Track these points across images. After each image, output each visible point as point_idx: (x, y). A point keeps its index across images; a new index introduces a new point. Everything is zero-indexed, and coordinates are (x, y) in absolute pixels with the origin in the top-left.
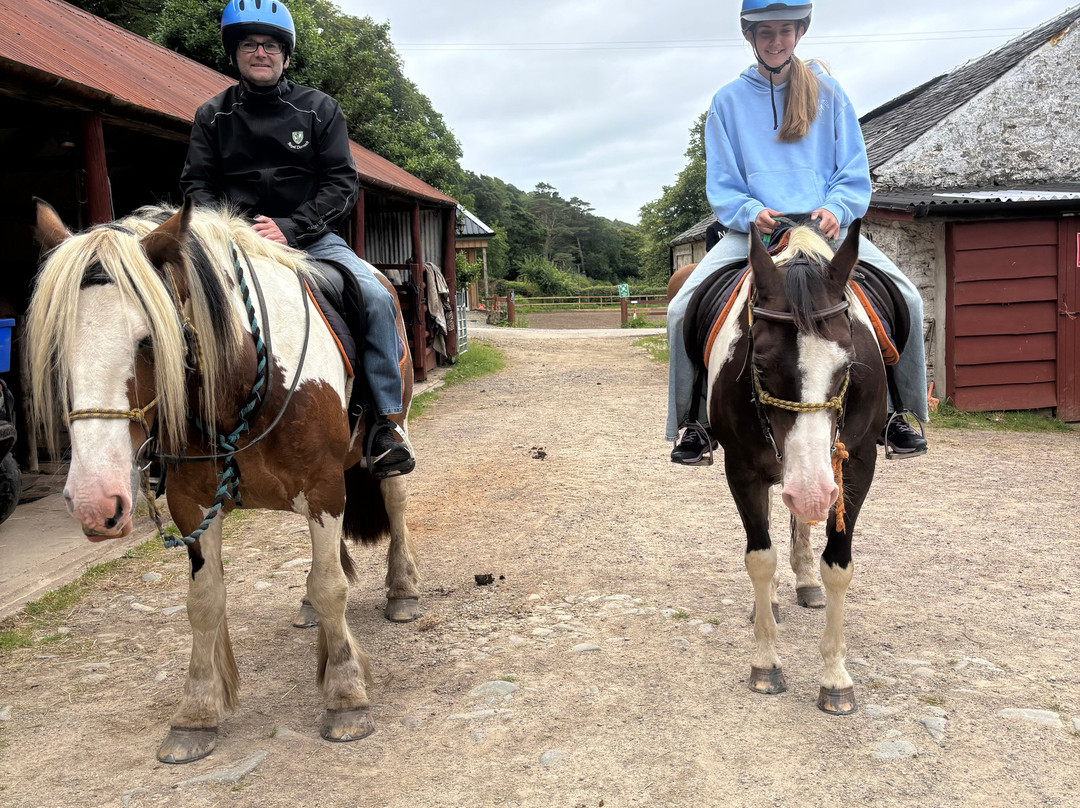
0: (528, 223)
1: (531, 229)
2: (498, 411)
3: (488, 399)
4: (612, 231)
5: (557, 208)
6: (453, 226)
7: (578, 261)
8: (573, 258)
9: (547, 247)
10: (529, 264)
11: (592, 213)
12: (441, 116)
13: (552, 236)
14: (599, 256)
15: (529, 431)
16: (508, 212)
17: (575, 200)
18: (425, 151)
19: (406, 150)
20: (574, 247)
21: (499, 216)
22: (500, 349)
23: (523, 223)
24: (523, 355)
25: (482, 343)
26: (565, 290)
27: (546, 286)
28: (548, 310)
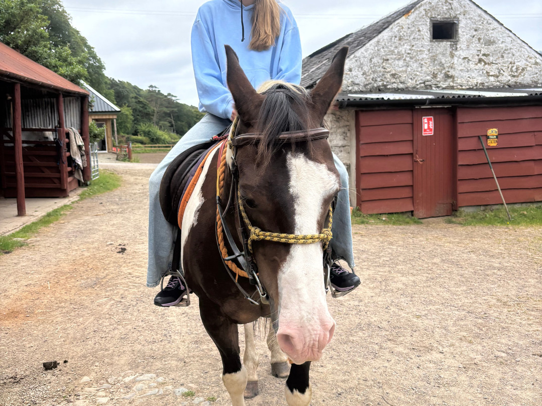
0: (144, 106)
1: (146, 109)
2: (106, 218)
3: (103, 208)
4: (189, 111)
5: (160, 98)
6: (87, 107)
7: (172, 126)
8: (169, 124)
9: (155, 119)
10: (143, 127)
11: (178, 101)
12: (93, 48)
13: (158, 112)
14: (183, 123)
15: (120, 232)
16: (133, 100)
17: (169, 94)
18: (70, 64)
19: (59, 63)
20: (169, 119)
21: (128, 102)
22: (120, 175)
23: (141, 105)
24: (132, 179)
25: (109, 172)
26: (164, 142)
27: (153, 139)
28: (154, 152)
